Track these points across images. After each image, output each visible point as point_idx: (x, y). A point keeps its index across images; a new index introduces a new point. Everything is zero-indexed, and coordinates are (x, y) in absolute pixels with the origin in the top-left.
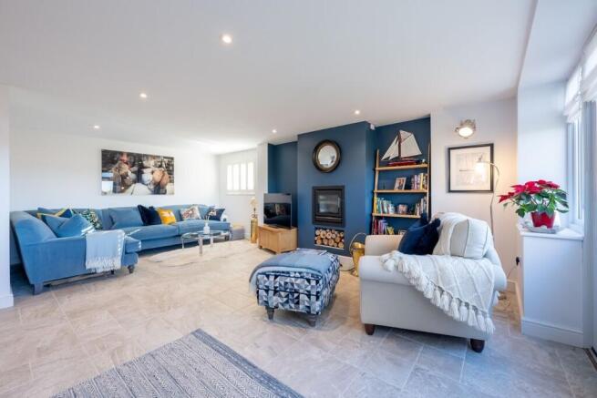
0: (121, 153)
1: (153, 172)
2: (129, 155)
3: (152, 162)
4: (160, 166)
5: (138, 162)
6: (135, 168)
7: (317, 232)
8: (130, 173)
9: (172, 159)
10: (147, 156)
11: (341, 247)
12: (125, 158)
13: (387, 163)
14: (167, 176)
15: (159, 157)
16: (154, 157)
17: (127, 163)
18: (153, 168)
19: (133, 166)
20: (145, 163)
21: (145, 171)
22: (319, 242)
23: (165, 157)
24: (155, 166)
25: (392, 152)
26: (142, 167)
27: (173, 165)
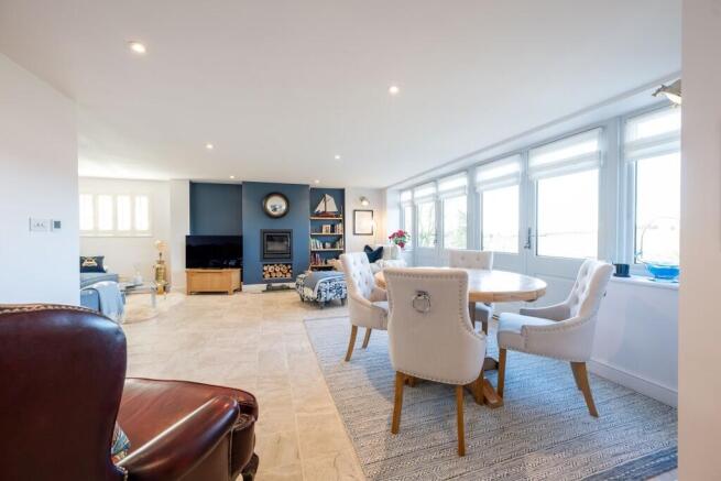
7: (265, 268)
11: (289, 276)
13: (318, 214)
22: (267, 276)
25: (320, 208)
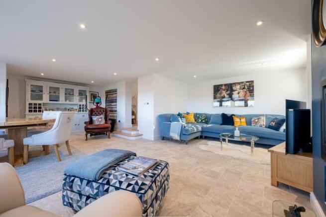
0: (222, 85)
1: (239, 93)
2: (225, 85)
3: (238, 87)
4: (244, 88)
5: (230, 88)
6: (229, 92)
8: (226, 95)
9: (252, 82)
10: (235, 84)
12: (223, 87)
14: (248, 94)
15: (242, 82)
16: (239, 83)
17: (224, 90)
18: (239, 90)
19: (227, 90)
20: (234, 88)
21: (234, 93)
23: (247, 82)
24: (240, 89)
26: (232, 90)
27: (253, 86)
